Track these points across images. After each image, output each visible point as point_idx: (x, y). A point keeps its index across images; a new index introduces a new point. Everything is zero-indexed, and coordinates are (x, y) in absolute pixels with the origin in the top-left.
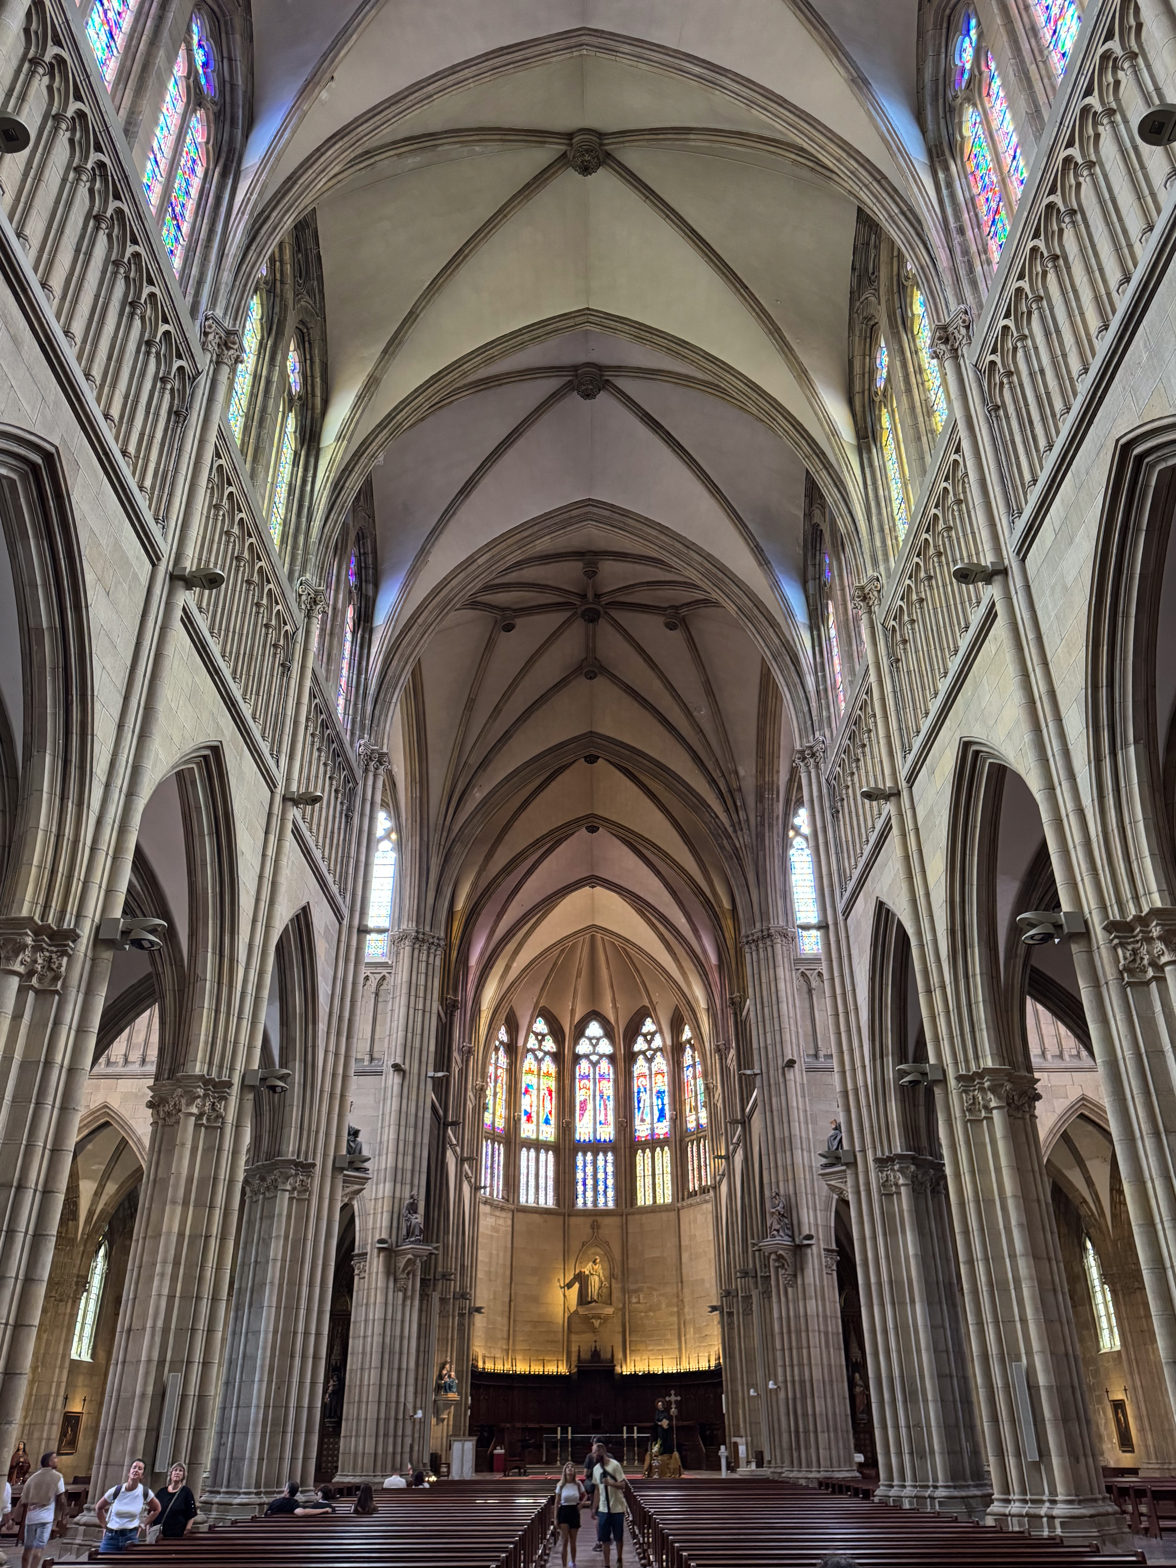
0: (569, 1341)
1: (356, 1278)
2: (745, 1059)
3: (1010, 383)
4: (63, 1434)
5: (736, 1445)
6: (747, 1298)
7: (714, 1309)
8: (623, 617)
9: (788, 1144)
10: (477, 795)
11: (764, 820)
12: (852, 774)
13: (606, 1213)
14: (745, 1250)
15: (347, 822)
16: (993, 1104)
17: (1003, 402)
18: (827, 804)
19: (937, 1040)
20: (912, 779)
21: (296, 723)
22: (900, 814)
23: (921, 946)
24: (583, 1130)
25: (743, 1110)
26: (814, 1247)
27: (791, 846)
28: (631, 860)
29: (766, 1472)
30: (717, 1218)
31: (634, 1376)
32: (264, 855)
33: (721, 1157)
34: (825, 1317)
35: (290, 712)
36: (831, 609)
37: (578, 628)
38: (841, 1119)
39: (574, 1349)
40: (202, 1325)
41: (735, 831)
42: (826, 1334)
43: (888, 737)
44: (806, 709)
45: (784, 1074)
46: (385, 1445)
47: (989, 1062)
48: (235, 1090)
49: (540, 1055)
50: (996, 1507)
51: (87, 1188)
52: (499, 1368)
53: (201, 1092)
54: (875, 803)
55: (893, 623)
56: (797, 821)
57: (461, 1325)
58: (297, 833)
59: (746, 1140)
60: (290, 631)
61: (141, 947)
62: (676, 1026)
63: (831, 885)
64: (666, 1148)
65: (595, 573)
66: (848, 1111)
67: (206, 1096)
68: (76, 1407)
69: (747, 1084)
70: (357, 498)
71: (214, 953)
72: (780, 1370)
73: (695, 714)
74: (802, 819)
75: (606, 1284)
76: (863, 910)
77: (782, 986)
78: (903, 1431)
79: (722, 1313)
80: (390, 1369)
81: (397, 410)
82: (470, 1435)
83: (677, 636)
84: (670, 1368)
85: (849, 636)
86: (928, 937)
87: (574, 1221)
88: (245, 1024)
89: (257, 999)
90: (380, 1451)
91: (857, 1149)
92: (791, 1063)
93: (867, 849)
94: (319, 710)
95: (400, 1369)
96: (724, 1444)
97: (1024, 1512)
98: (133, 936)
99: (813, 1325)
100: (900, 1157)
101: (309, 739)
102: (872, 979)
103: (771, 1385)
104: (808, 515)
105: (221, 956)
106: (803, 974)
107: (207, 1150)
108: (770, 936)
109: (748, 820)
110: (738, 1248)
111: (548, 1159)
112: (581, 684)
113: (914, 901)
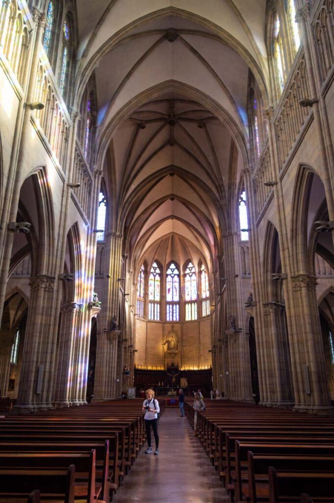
0: (164, 361)
1: (98, 341)
2: (222, 275)
3: (324, 30)
4: (10, 385)
5: (215, 391)
6: (221, 348)
7: (210, 351)
8: (184, 124)
9: (235, 301)
10: (133, 187)
11: (231, 195)
12: (261, 178)
13: (176, 323)
14: (220, 334)
15: (89, 195)
16: (302, 286)
17: (321, 38)
18: (252, 189)
19: (285, 266)
20: (282, 178)
21: (71, 159)
22: (277, 191)
23: (282, 235)
24: (169, 298)
25: (221, 291)
26: (242, 332)
27: (240, 205)
28: (185, 210)
29: (224, 398)
30: (212, 325)
31: (184, 371)
32: (62, 204)
33: (213, 306)
34: (245, 353)
35: (69, 155)
36: (256, 119)
37: (167, 128)
38: (253, 291)
39: (166, 363)
40: (49, 351)
41: (221, 199)
42: (245, 358)
43: (274, 164)
44: (246, 155)
45: (235, 279)
46: (108, 389)
47: (302, 272)
48: (56, 280)
49: (155, 274)
50: (296, 407)
51: (12, 313)
52: (143, 368)
53: (45, 280)
54: (269, 187)
55: (277, 123)
56: (242, 196)
57: (131, 355)
58: (72, 197)
59: (221, 300)
60: (68, 127)
61: (23, 232)
62: (200, 265)
63: (253, 217)
64: (196, 303)
65: (173, 107)
66: (255, 289)
67: (47, 281)
68: (13, 377)
69: (222, 283)
70: (90, 80)
71: (47, 236)
72: (230, 369)
73: (208, 158)
74: (244, 196)
75: (176, 344)
76: (263, 224)
77: (235, 251)
78: (268, 386)
79: (212, 353)
80: (109, 367)
81: (103, 46)
82: (134, 386)
83: (202, 130)
84: (196, 368)
85: (262, 129)
86: (284, 232)
87: (166, 325)
88: (59, 260)
89: (62, 252)
90: (106, 390)
91: (257, 301)
92: (237, 276)
93: (265, 203)
94: (78, 155)
95: (112, 367)
96: (212, 390)
97: (304, 408)
98: (20, 228)
99: (241, 356)
100: (271, 304)
101: (75, 165)
102: (265, 247)
103: (227, 373)
104: (249, 85)
105: (50, 237)
106: (242, 247)
107: (48, 299)
108: (232, 235)
109: (225, 196)
110: (218, 333)
111: (158, 307)
112: (168, 148)
113: (280, 220)
